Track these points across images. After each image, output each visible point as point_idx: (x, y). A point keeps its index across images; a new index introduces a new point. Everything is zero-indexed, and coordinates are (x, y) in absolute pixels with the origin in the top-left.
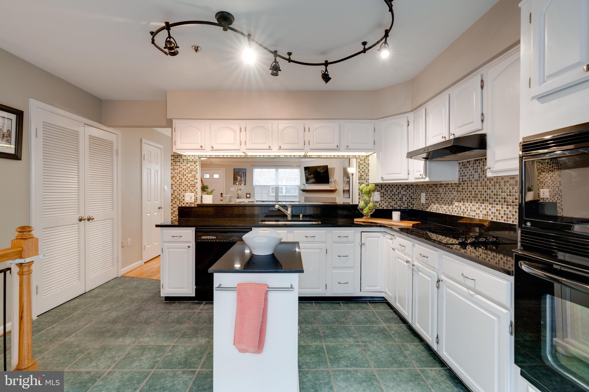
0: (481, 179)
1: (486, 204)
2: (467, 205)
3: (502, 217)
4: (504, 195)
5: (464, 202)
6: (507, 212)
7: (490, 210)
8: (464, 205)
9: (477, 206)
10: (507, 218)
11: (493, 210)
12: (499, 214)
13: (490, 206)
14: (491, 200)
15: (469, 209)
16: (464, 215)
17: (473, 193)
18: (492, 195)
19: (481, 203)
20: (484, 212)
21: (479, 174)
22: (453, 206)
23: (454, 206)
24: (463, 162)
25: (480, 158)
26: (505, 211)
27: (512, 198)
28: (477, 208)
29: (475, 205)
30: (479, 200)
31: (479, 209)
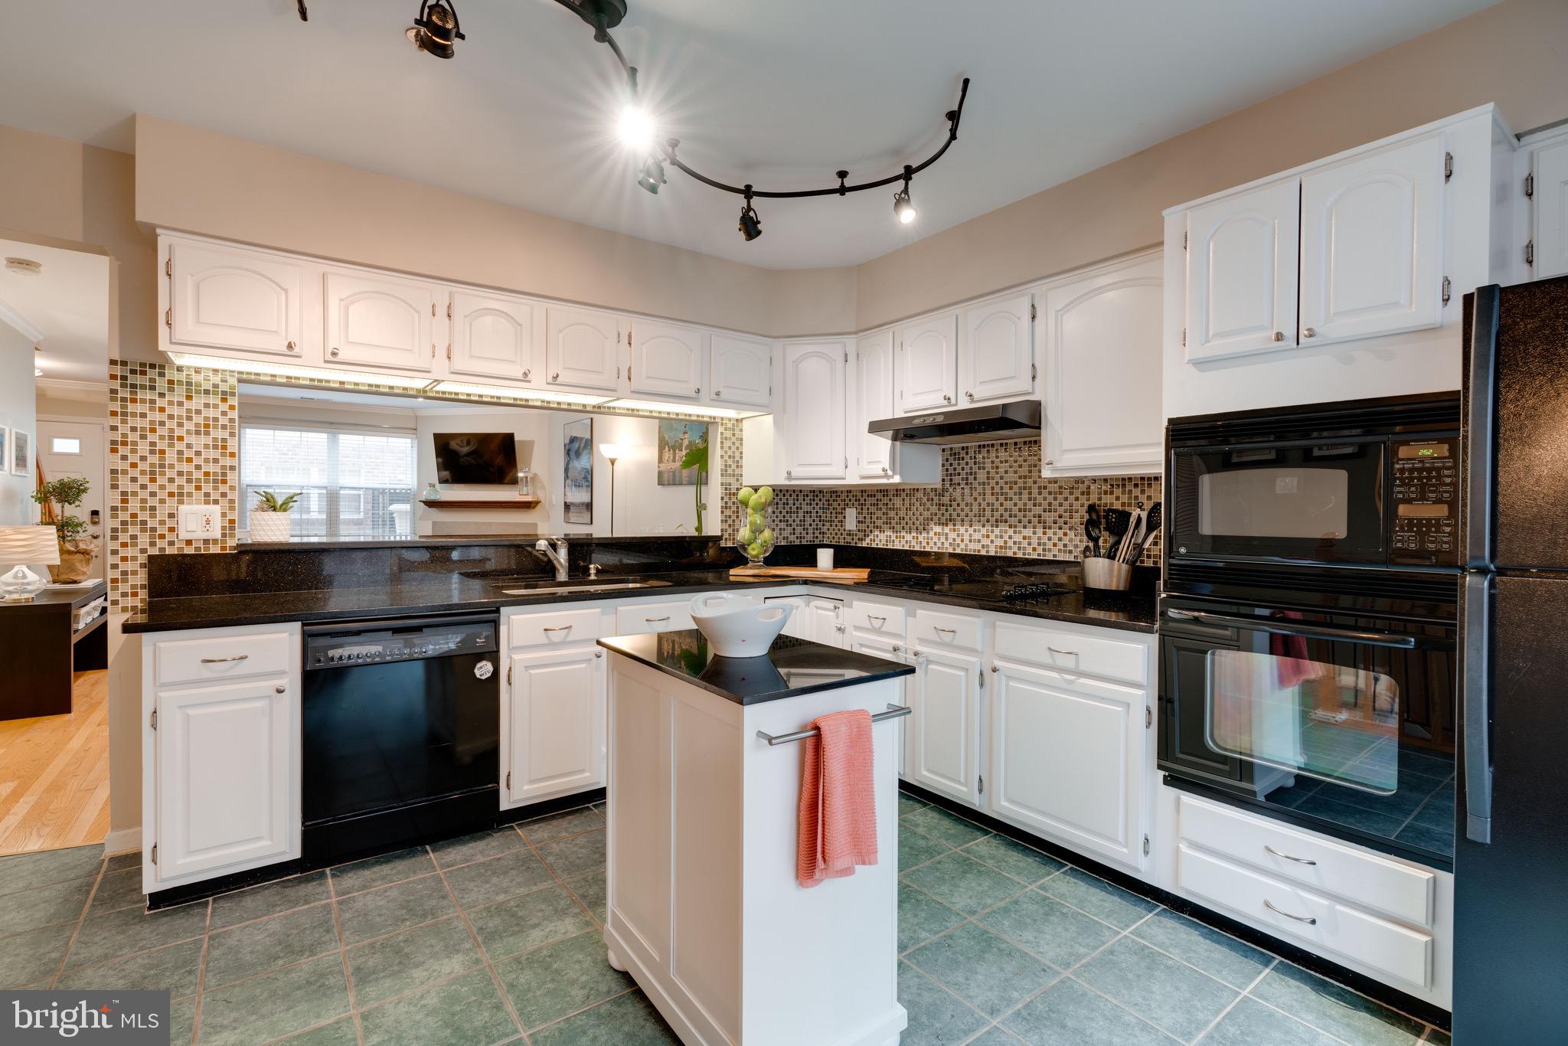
0: (992, 483)
1: (1003, 527)
2: (962, 530)
3: (1034, 549)
4: (1038, 510)
5: (954, 525)
6: (1045, 539)
7: (1010, 537)
8: (954, 530)
9: (984, 531)
10: (1044, 550)
11: (1018, 538)
12: (1029, 544)
13: (1011, 531)
14: (1013, 521)
15: (966, 538)
16: (954, 549)
17: (975, 508)
18: (1015, 510)
19: (992, 526)
20: (1000, 542)
21: (988, 473)
22: (928, 533)
23: (931, 534)
24: (951, 449)
25: (990, 443)
26: (1039, 538)
27: (1053, 516)
28: (983, 536)
29: (979, 531)
30: (988, 521)
31: (988, 536)
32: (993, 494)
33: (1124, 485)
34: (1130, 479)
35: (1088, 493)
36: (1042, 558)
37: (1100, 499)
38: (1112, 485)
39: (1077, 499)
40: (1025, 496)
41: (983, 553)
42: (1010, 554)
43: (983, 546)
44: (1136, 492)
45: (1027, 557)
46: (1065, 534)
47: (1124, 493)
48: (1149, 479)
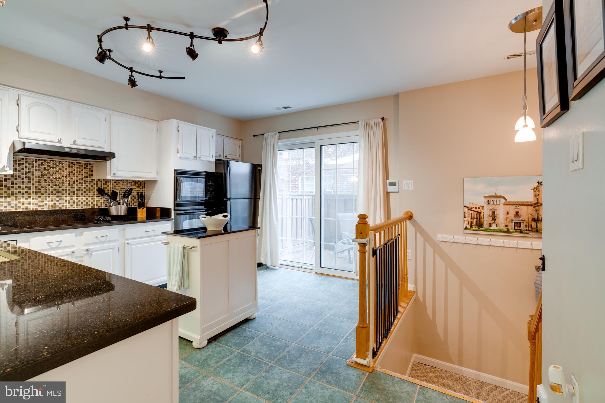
2: (23, 199)
3: (72, 205)
4: (73, 190)
5: (16, 197)
6: (77, 201)
8: (16, 199)
9: (40, 199)
10: (77, 205)
11: (62, 201)
12: (69, 203)
13: (58, 199)
14: (59, 194)
16: (16, 209)
18: (60, 190)
19: (46, 196)
20: (52, 204)
27: (81, 192)
28: (39, 201)
29: (37, 199)
30: (43, 194)
31: (43, 202)
32: (45, 182)
33: (110, 182)
34: (113, 180)
35: (97, 184)
36: (76, 208)
37: (101, 186)
38: (106, 182)
39: (92, 186)
40: (66, 184)
41: (39, 209)
42: (57, 208)
43: (39, 206)
44: (115, 184)
45: (67, 209)
46: (87, 199)
47: (110, 184)
48: (119, 180)
